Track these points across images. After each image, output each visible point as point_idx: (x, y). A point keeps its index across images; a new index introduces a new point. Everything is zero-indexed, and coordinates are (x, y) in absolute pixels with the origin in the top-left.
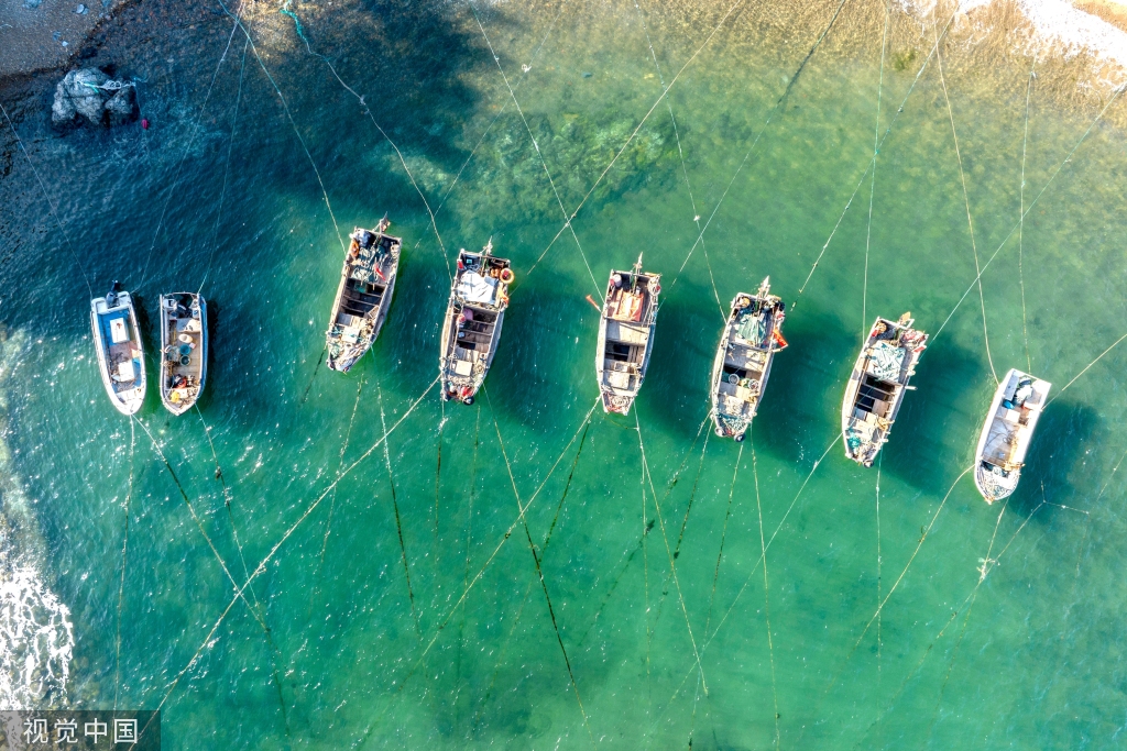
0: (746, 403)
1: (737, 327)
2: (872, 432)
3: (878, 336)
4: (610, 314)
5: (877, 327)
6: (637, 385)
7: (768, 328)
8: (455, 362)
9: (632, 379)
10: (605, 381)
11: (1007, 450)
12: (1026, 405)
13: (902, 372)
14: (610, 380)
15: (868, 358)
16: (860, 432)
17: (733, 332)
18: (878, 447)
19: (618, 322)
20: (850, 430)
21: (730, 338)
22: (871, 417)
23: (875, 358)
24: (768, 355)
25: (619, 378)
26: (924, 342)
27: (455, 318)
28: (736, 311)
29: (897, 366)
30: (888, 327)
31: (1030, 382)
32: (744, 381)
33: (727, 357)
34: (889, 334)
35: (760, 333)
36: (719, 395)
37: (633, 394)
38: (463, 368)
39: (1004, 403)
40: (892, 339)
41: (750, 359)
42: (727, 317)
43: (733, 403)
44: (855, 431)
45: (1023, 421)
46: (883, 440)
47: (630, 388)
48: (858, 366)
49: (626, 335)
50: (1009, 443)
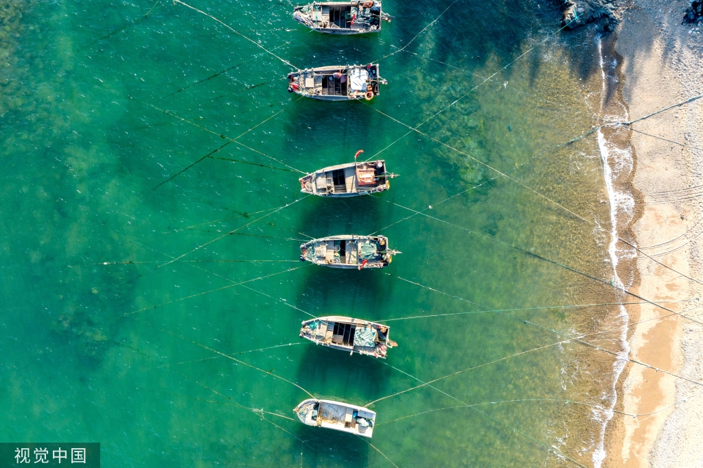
0: (324, 258)
1: (368, 242)
2: (321, 335)
4: (359, 167)
6: (321, 194)
8: (312, 77)
12: (357, 425)
13: (361, 347)
14: (320, 178)
15: (365, 326)
16: (319, 328)
18: (313, 340)
20: (320, 322)
22: (331, 334)
23: (365, 330)
24: (355, 265)
25: (322, 182)
26: (380, 356)
27: (338, 71)
28: (377, 239)
29: (363, 343)
30: (385, 334)
31: (371, 425)
32: (338, 255)
33: (349, 240)
34: (381, 335)
35: (368, 256)
36: (325, 241)
37: (315, 192)
38: (310, 82)
39: (355, 412)
40: (379, 338)
41: (350, 254)
42: (372, 235)
43: (322, 250)
44: (320, 325)
45: (347, 424)
46: (317, 342)
47: (318, 190)
48: (357, 321)
49: (349, 180)
50: (333, 419)
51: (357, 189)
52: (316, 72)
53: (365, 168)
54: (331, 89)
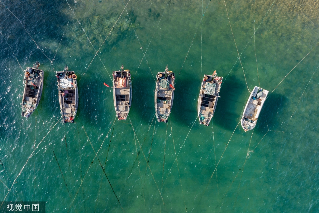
0: (167, 109)
1: (160, 84)
2: (208, 114)
3: (206, 81)
4: (116, 86)
5: (205, 78)
6: (128, 109)
7: (170, 83)
8: (65, 109)
9: (126, 107)
10: (118, 110)
11: (253, 114)
12: (260, 98)
13: (216, 92)
14: (119, 109)
15: (204, 89)
16: (204, 115)
17: (159, 86)
18: (210, 119)
19: (119, 88)
20: (201, 114)
21: (158, 88)
22: (208, 108)
23: (206, 89)
24: (172, 92)
25: (122, 108)
26: (221, 81)
27: (61, 95)
28: (158, 79)
29: (214, 90)
30: (209, 77)
31: (262, 91)
32: (165, 102)
33: (158, 95)
34: (209, 79)
35: (168, 85)
36: (157, 108)
37: (127, 112)
38: (68, 111)
39: (253, 98)
40: (211, 81)
41: (166, 94)
42: (156, 81)
43: (162, 110)
44: (202, 114)
45: (259, 104)
46: (212, 116)
47: (126, 110)
48: (201, 93)
49: (122, 92)
50: (254, 111)
51: (128, 88)
52: (63, 107)
53: (117, 83)
54: (72, 99)
